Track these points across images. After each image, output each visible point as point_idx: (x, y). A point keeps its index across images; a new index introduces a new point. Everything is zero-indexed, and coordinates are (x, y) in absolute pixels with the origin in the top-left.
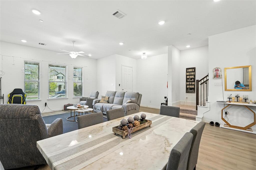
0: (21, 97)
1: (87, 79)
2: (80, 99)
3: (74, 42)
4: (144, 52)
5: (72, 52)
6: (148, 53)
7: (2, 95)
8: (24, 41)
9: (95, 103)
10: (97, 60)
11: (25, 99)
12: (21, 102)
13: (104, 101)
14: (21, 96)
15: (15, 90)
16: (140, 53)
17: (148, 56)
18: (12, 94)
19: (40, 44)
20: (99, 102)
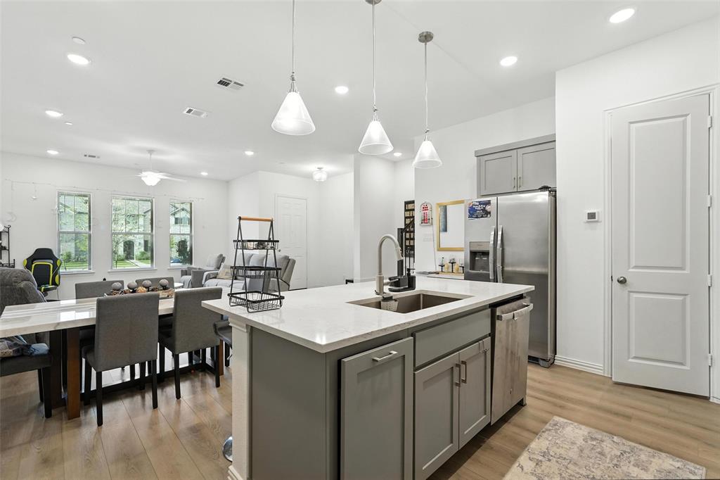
0: (49, 265)
1: (203, 227)
2: (182, 271)
3: (151, 151)
4: (320, 166)
5: (144, 174)
6: (329, 168)
7: (12, 262)
8: (53, 152)
9: (206, 280)
10: (228, 182)
11: (59, 269)
12: (50, 276)
13: (226, 275)
14: (49, 263)
15: (38, 251)
16: (311, 167)
17: (330, 176)
18: (31, 260)
19: (85, 156)
20: (215, 278)
